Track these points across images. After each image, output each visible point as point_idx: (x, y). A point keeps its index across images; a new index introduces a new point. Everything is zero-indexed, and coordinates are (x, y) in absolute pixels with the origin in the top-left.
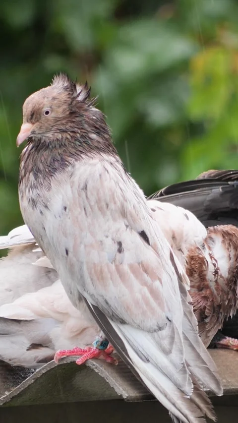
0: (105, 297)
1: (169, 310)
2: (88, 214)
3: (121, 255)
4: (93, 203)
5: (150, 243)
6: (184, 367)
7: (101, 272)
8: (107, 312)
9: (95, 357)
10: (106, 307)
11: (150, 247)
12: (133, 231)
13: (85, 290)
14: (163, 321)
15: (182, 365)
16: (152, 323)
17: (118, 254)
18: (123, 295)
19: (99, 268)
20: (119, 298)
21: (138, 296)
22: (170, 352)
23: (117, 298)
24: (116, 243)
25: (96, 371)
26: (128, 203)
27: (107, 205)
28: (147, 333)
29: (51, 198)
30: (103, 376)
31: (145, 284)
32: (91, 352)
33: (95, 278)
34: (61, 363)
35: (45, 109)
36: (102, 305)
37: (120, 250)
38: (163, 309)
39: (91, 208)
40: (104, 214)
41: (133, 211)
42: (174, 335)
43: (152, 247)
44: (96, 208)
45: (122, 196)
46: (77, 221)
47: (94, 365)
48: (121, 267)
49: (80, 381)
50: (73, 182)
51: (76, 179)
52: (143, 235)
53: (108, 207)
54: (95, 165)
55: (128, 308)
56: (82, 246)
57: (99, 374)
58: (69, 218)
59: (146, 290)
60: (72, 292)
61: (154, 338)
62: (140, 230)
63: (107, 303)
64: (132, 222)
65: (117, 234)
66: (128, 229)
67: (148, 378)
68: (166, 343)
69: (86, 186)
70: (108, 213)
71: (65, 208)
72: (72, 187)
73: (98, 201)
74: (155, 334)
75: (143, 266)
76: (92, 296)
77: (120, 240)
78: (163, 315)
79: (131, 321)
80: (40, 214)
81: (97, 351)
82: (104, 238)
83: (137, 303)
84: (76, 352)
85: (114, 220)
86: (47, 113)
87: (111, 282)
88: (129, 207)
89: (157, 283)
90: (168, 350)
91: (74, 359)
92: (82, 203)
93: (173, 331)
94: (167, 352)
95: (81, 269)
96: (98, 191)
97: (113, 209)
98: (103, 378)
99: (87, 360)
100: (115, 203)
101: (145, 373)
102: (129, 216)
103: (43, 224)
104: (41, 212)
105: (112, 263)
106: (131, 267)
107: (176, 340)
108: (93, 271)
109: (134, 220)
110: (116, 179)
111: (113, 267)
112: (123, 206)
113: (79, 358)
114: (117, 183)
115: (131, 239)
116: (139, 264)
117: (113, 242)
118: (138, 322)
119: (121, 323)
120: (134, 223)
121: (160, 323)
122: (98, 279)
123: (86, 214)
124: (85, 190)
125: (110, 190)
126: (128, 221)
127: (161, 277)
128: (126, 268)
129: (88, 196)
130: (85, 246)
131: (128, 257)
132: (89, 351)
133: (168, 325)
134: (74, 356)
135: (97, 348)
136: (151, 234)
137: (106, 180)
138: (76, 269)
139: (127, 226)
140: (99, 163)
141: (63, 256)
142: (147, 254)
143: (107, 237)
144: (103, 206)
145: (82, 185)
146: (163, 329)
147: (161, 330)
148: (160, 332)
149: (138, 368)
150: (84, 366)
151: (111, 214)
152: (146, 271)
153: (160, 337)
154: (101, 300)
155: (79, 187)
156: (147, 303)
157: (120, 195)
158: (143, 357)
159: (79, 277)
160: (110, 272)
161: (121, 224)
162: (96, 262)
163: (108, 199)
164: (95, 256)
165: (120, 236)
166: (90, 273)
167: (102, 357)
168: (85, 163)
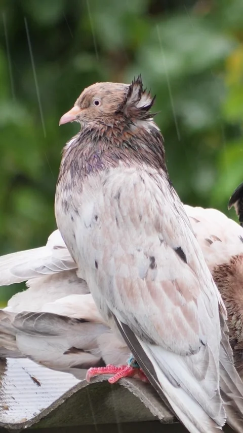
0: (135, 315)
1: (204, 334)
2: (120, 225)
3: (154, 271)
4: (125, 214)
5: (187, 261)
6: (217, 395)
7: (132, 288)
8: (136, 331)
9: (129, 376)
10: (135, 326)
11: (186, 264)
12: (168, 246)
13: (114, 306)
14: (196, 344)
15: (216, 393)
16: (184, 346)
17: (150, 270)
18: (154, 314)
19: (129, 284)
20: (149, 316)
21: (170, 316)
22: (203, 377)
23: (147, 316)
24: (149, 258)
25: (130, 390)
26: (165, 217)
27: (141, 217)
28: (178, 356)
29: (81, 203)
30: (137, 396)
31: (178, 303)
32: (125, 370)
33: (125, 294)
34: (93, 382)
35: (96, 99)
36: (131, 323)
37: (153, 266)
38: (196, 331)
39: (124, 219)
40: (137, 226)
41: (170, 226)
42: (208, 359)
43: (189, 265)
44: (129, 219)
45: (158, 209)
46: (108, 232)
47: (128, 384)
48: (153, 283)
49: (114, 401)
50: (106, 190)
51: (109, 186)
52: (180, 252)
53: (141, 219)
54: (130, 173)
55: (159, 328)
56: (113, 259)
57: (134, 393)
58: (100, 228)
59: (179, 310)
60: (102, 307)
61: (186, 362)
62: (176, 246)
63: (136, 321)
64: (167, 238)
65: (150, 249)
66: (163, 244)
67: (178, 405)
68: (199, 368)
69: (119, 195)
70: (142, 225)
71: (96, 218)
72: (104, 195)
73: (131, 212)
74: (188, 358)
75: (177, 284)
76: (121, 313)
77: (153, 255)
78: (197, 338)
79: (162, 342)
80: (71, 219)
81: (131, 369)
82: (136, 252)
83: (168, 324)
84: (109, 370)
85: (148, 234)
86: (97, 103)
87: (141, 299)
88: (165, 221)
89: (192, 303)
90: (201, 375)
91: (107, 378)
92: (114, 213)
93: (207, 356)
94: (200, 378)
95: (110, 283)
96: (131, 201)
97: (147, 222)
98: (138, 398)
99: (120, 379)
100: (149, 216)
101: (174, 399)
102: (164, 230)
103: (73, 231)
104: (72, 218)
105: (143, 279)
106: (164, 285)
107: (210, 365)
108: (123, 287)
109: (170, 235)
110: (152, 191)
111: (144, 283)
112: (157, 220)
113: (112, 376)
114: (154, 195)
115: (166, 255)
116: (173, 282)
117: (145, 257)
118: (168, 343)
119: (151, 343)
120: (170, 239)
121: (192, 346)
122: (128, 296)
123: (118, 224)
124: (117, 199)
125: (145, 201)
126: (163, 235)
127: (195, 297)
128: (158, 285)
129: (121, 206)
130: (115, 260)
131: (161, 274)
132: (123, 369)
133: (201, 349)
134: (107, 375)
135: (131, 366)
136: (189, 252)
137: (141, 190)
138: (106, 283)
139: (162, 241)
140: (136, 172)
141: (92, 268)
142: (183, 272)
143: (139, 251)
144: (136, 218)
145: (115, 194)
146: (196, 353)
147: (193, 354)
148: (193, 356)
149: (167, 393)
150: (117, 385)
151: (145, 227)
152: (180, 290)
153: (193, 361)
154: (130, 317)
155: (112, 196)
156: (180, 324)
157: (155, 208)
158: (173, 381)
159: (109, 293)
160: (141, 288)
161: (155, 238)
162: (126, 277)
163: (142, 210)
164: (125, 271)
165: (154, 250)
166: (120, 289)
167: (137, 376)
168: (121, 171)
